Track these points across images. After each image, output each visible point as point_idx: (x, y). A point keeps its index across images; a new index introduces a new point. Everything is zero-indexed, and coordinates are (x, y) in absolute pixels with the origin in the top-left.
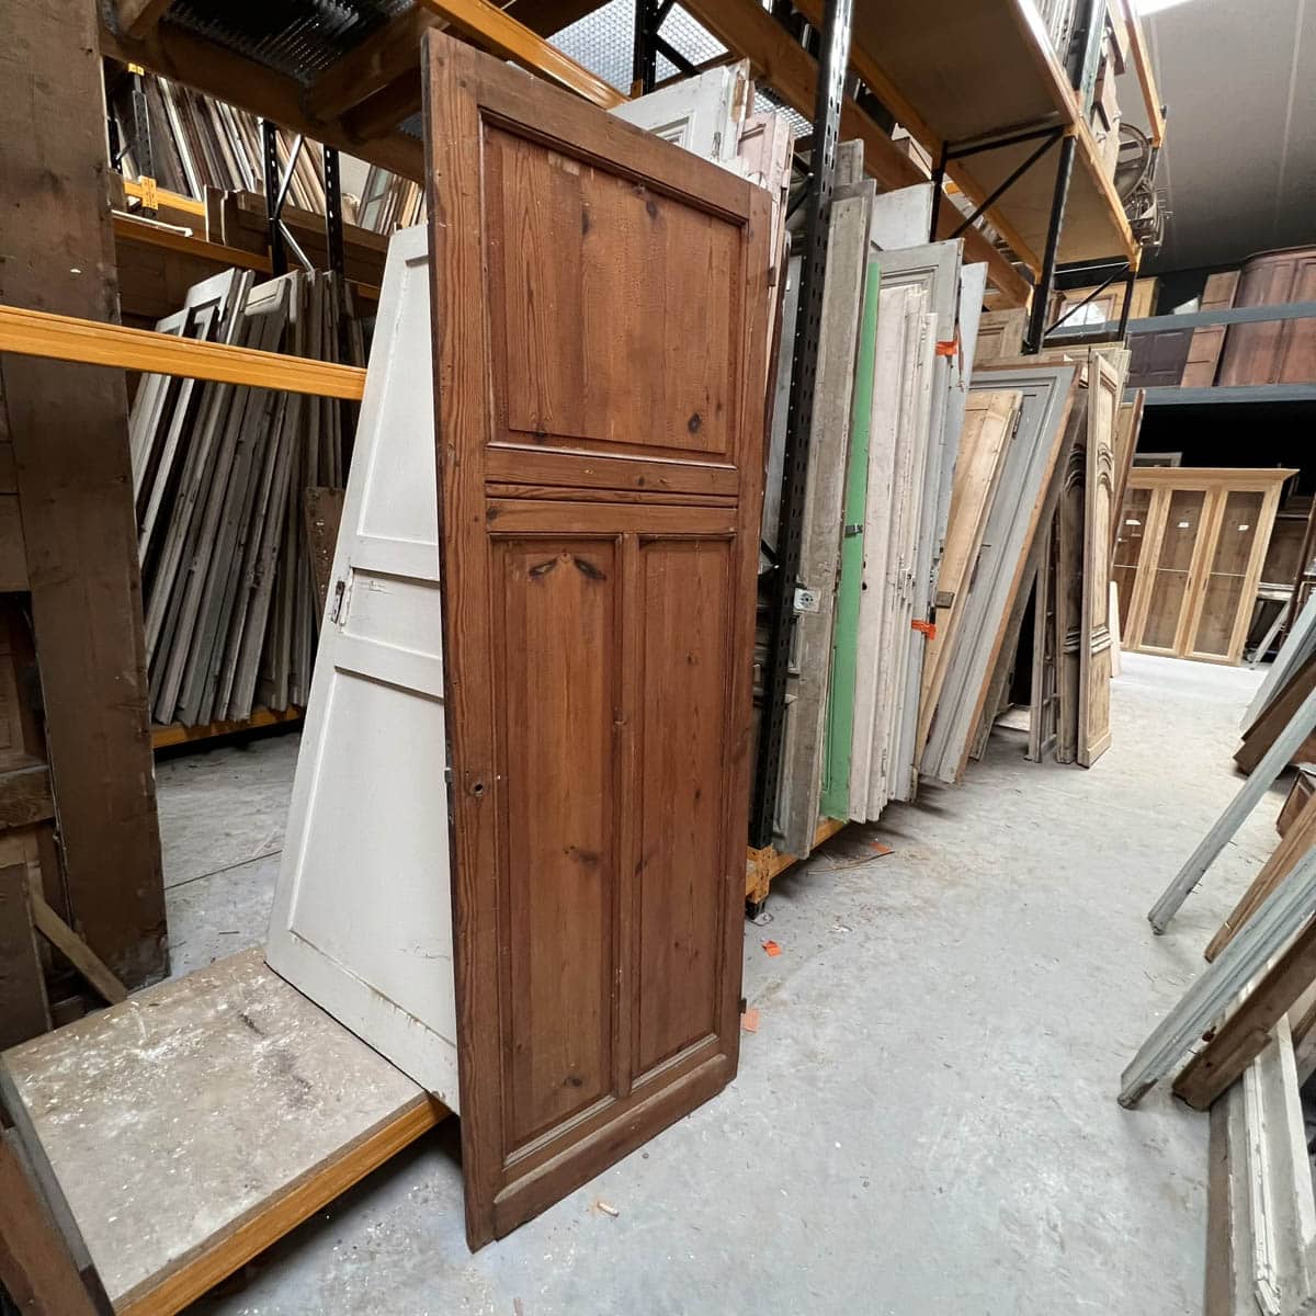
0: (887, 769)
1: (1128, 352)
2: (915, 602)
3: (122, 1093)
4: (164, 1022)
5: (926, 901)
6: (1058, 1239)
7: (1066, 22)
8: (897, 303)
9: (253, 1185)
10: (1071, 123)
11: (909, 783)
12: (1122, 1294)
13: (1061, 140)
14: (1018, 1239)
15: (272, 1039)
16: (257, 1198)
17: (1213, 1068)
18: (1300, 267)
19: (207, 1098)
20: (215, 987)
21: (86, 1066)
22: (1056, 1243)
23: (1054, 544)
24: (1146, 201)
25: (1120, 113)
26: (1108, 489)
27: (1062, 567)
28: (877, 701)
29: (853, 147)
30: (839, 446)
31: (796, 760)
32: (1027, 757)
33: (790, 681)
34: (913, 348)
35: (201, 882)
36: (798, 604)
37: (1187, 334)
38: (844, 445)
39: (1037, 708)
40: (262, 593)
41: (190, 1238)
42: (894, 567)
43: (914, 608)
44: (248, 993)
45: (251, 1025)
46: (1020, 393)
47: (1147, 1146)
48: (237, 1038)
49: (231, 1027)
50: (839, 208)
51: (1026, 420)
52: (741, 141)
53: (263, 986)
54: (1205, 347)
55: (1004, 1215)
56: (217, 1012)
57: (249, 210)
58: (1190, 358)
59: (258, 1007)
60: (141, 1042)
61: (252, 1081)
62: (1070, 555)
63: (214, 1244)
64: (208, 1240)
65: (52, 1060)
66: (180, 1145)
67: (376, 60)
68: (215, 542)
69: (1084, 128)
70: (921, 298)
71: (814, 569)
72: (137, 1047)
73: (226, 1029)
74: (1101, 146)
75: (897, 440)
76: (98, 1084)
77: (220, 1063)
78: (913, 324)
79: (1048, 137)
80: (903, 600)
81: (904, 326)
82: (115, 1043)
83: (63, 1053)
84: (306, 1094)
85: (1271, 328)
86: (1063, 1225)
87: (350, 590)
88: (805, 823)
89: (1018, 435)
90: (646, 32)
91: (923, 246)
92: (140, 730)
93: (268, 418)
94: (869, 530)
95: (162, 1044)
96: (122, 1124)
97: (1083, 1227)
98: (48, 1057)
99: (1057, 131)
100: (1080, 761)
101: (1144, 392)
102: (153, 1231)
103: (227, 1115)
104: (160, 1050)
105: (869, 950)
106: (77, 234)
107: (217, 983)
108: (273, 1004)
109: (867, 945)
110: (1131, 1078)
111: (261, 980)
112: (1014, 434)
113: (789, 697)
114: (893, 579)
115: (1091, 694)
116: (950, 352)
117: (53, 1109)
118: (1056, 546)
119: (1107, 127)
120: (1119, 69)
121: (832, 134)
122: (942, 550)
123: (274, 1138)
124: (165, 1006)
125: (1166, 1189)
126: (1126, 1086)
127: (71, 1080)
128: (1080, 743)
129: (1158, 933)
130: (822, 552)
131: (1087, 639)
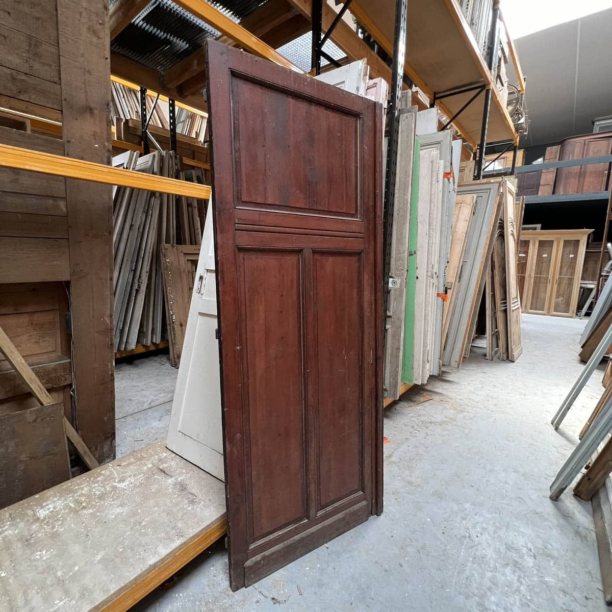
0: (429, 359)
1: (517, 180)
2: (438, 285)
3: (113, 500)
4: (126, 472)
5: (451, 419)
6: (533, 555)
7: (485, 43)
8: (427, 156)
9: (180, 535)
10: (489, 84)
11: (438, 367)
12: (565, 576)
13: (485, 91)
14: (515, 555)
15: (175, 478)
16: (182, 540)
17: (591, 480)
18: (586, 143)
19: (151, 502)
20: (145, 458)
21: (94, 490)
22: (532, 556)
23: (493, 262)
24: (520, 116)
25: (508, 79)
26: (514, 237)
27: (496, 271)
28: (424, 329)
29: (407, 93)
30: (407, 216)
31: (392, 355)
32: (486, 358)
33: (387, 319)
34: (434, 174)
35: (122, 420)
36: (390, 285)
37: (538, 173)
38: (408, 215)
39: (489, 335)
40: (141, 291)
41: (157, 556)
42: (430, 268)
43: (438, 288)
44: (160, 460)
45: (164, 472)
46: (475, 196)
47: (566, 516)
48: (158, 477)
49: (156, 473)
50: (403, 117)
51: (478, 207)
52: (366, 90)
53: (166, 457)
54: (548, 178)
55: (507, 546)
56: (148, 467)
57: (133, 126)
58: (541, 183)
59: (165, 465)
60: (117, 480)
61: (169, 494)
62: (499, 267)
63: (168, 559)
64: (164, 558)
65: (79, 489)
66: (143, 520)
67: (195, 62)
68: (120, 269)
69: (494, 86)
70: (437, 154)
71: (397, 269)
72: (115, 482)
73: (154, 474)
74: (501, 93)
75: (430, 214)
76: (102, 497)
77: (154, 488)
78: (435, 164)
79: (479, 89)
80: (433, 284)
81: (431, 165)
82: (106, 480)
83: (82, 486)
84: (195, 499)
85: (576, 169)
86: (534, 548)
87: (205, 279)
88: (396, 383)
89: (475, 214)
90: (316, 49)
91: (435, 133)
92: (110, 344)
93: (145, 214)
94: (418, 253)
95: (126, 480)
96: (116, 512)
97: (543, 550)
98: (76, 487)
99: (483, 87)
100: (510, 359)
101: (524, 197)
102: (140, 554)
103: (162, 508)
104: (126, 483)
105: (428, 440)
106: (98, 130)
107: (146, 456)
108: (173, 464)
109: (427, 437)
110: (555, 487)
111: (165, 454)
112: (474, 213)
113: (388, 326)
114: (429, 274)
115: (513, 328)
116: (449, 176)
117: (84, 508)
118: (493, 263)
119: (502, 85)
120: (506, 62)
121: (400, 87)
122: (448, 262)
123: (185, 516)
124: (124, 466)
125: (577, 533)
126: (553, 491)
127: (89, 496)
128: (509, 351)
129: (557, 429)
130: (401, 262)
131: (510, 304)
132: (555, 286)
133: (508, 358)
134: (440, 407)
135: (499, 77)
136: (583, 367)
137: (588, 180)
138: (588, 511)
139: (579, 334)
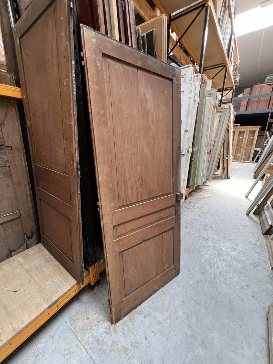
5: (211, 196)
11: (205, 180)
13: (225, 68)
17: (259, 209)
24: (236, 76)
25: (233, 60)
26: (232, 130)
32: (219, 178)
33: (192, 161)
36: (194, 149)
37: (240, 101)
39: (221, 169)
42: (207, 143)
43: (208, 150)
46: (220, 114)
50: (202, 85)
51: (221, 118)
52: (194, 78)
54: (244, 103)
58: (241, 105)
69: (229, 65)
70: (212, 98)
71: (197, 143)
78: (211, 103)
79: (223, 67)
85: (256, 99)
88: (194, 184)
89: (220, 121)
90: (167, 55)
91: (211, 90)
94: (203, 137)
99: (225, 66)
101: (235, 112)
105: (205, 202)
113: (192, 164)
114: (206, 145)
116: (215, 107)
119: (232, 64)
122: (211, 141)
126: (247, 213)
128: (228, 174)
129: (247, 198)
130: (198, 141)
131: (229, 157)
132: (244, 150)
133: (227, 177)
134: (207, 193)
135: (231, 60)
136: (255, 180)
137: (261, 104)
138: (257, 217)
139: (252, 169)
